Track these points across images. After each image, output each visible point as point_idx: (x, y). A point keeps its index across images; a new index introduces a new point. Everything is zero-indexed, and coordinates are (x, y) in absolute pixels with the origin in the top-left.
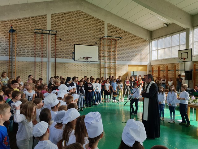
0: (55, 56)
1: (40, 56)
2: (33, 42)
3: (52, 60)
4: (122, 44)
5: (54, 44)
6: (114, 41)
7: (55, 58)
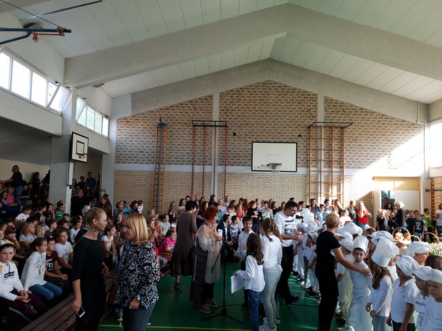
0: (224, 163)
1: (202, 163)
2: (191, 141)
3: (220, 169)
4: (357, 135)
5: (224, 142)
6: (339, 129)
7: (225, 165)
